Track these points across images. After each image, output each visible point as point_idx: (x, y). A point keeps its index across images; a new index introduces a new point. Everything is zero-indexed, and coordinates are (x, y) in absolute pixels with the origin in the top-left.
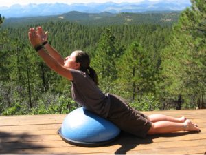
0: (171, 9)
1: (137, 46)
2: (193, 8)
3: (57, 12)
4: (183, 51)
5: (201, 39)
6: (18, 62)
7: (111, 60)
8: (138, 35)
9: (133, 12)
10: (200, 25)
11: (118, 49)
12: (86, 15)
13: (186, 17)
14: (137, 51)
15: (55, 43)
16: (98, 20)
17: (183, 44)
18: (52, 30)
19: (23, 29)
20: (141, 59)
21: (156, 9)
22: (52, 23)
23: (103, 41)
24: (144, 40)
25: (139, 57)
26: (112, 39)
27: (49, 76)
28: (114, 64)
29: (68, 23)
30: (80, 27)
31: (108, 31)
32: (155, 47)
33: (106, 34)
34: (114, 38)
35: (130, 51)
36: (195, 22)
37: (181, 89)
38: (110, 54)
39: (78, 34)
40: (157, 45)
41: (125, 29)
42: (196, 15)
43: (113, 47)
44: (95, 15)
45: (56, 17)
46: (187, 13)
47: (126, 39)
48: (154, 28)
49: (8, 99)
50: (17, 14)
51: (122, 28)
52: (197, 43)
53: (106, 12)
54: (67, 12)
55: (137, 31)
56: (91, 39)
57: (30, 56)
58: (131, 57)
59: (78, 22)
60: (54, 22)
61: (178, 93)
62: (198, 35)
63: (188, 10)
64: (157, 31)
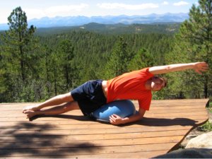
0: (175, 20)
1: (145, 51)
2: (191, 20)
3: (79, 23)
4: (183, 55)
5: (197, 46)
6: (47, 64)
7: (123, 63)
8: (147, 43)
9: (143, 23)
10: (197, 34)
11: (129, 54)
12: (103, 26)
13: (185, 27)
14: (144, 55)
15: (77, 49)
16: (113, 30)
17: (183, 49)
18: (75, 38)
19: (51, 37)
20: (148, 62)
21: (162, 20)
22: (75, 32)
23: (117, 47)
24: (152, 47)
25: (146, 60)
26: (124, 46)
27: (72, 76)
28: (126, 66)
29: (88, 33)
30: (98, 36)
31: (121, 39)
32: (161, 52)
33: (119, 42)
34: (126, 45)
35: (139, 56)
36: (193, 32)
37: (182, 86)
38: (122, 58)
39: (96, 41)
40: (163, 51)
41: (136, 37)
42: (193, 25)
43: (125, 53)
44: (111, 26)
45: (78, 28)
46: (186, 25)
47: (137, 46)
48: (160, 37)
49: (39, 93)
50: (46, 25)
51: (133, 36)
52: (195, 49)
53: (120, 24)
54: (87, 23)
55: (145, 39)
56: (107, 45)
57: (56, 59)
58: (140, 60)
59: (97, 32)
60: (76, 31)
61: (179, 90)
62: (195, 42)
63: (186, 21)
64: (162, 39)
